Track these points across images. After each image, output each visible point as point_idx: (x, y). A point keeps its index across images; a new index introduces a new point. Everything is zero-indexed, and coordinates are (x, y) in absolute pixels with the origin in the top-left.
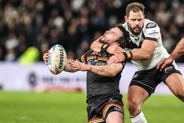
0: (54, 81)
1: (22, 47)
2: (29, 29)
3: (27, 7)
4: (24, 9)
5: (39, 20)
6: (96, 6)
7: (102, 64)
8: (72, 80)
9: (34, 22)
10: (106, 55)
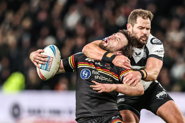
0: (42, 114)
1: (5, 73)
2: (13, 51)
3: (11, 24)
4: (7, 27)
5: (26, 40)
6: (95, 24)
7: (104, 78)
8: (64, 112)
9: (20, 43)
10: (109, 68)
